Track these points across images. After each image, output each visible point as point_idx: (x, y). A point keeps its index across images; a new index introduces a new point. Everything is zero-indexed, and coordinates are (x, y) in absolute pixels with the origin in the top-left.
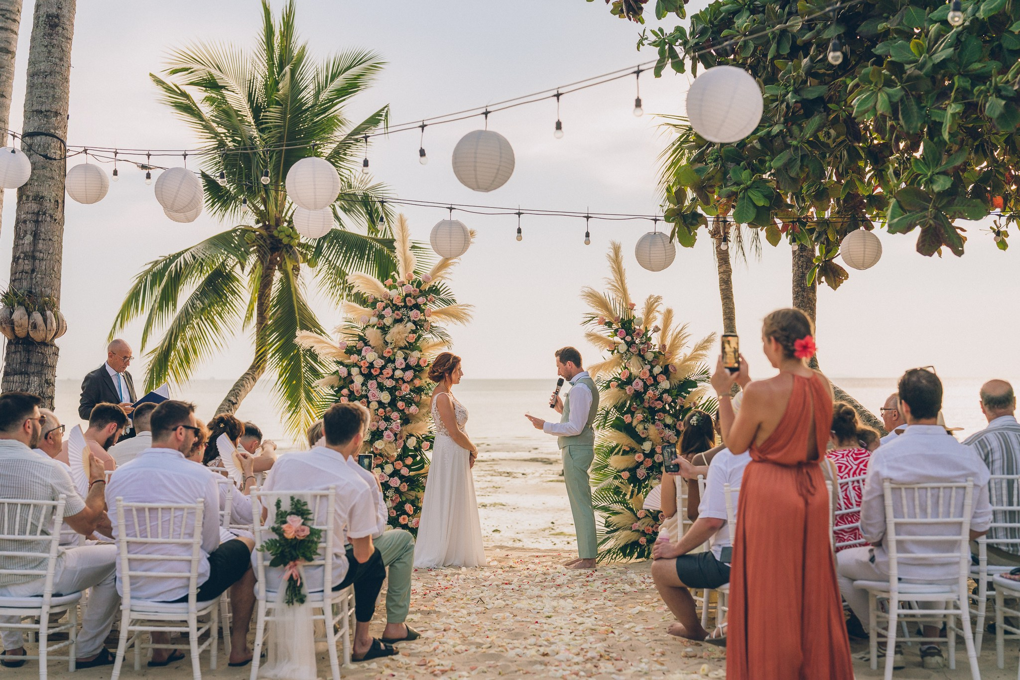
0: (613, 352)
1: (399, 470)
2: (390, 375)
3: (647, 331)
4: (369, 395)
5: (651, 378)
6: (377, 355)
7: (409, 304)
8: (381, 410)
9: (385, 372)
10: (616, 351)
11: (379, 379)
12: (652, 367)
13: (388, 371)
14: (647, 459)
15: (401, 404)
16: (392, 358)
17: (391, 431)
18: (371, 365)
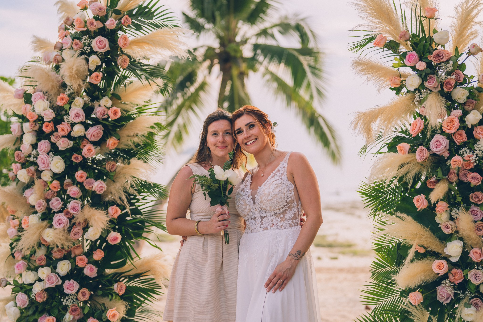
0: (398, 90)
1: (82, 269)
2: (66, 133)
3: (458, 55)
4: (39, 161)
5: (463, 133)
6: (47, 103)
7: (92, 29)
8: (56, 182)
9: (59, 127)
10: (404, 90)
11: (53, 139)
12: (465, 113)
13: (63, 128)
14: (454, 270)
15: (80, 174)
16: (67, 107)
17: (67, 213)
18: (40, 119)
